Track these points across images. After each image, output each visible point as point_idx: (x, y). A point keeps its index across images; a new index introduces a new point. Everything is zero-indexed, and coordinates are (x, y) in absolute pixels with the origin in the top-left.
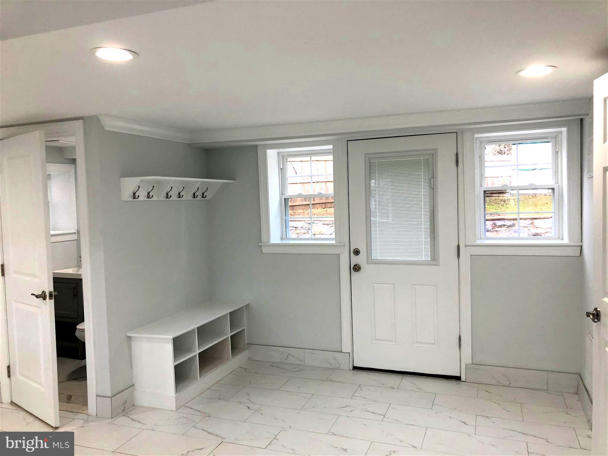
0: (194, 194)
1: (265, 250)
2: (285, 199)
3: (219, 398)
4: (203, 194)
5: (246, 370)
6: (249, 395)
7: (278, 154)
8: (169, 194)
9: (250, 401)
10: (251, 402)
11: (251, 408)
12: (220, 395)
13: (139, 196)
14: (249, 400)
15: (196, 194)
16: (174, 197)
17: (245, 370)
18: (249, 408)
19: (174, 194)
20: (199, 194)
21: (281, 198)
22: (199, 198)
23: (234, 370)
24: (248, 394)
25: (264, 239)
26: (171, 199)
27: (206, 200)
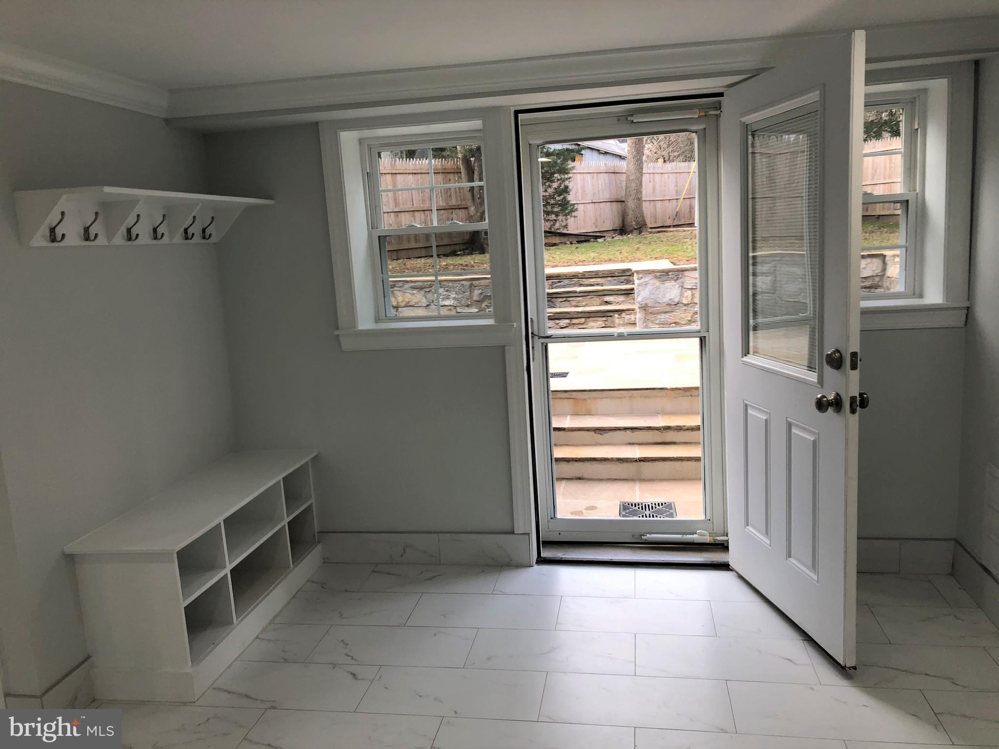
0: (186, 231)
1: (347, 344)
2: (379, 236)
3: (285, 660)
4: (204, 231)
5: (324, 585)
6: (347, 645)
7: (361, 141)
8: (134, 232)
9: (352, 658)
10: (356, 660)
11: (359, 677)
12: (283, 651)
13: (63, 236)
14: (349, 656)
15: (190, 231)
16: (145, 238)
17: (323, 587)
18: (354, 675)
19: (143, 230)
20: (196, 229)
21: (370, 235)
22: (197, 239)
23: (298, 588)
24: (344, 644)
25: (343, 319)
26: (137, 242)
27: (209, 243)
